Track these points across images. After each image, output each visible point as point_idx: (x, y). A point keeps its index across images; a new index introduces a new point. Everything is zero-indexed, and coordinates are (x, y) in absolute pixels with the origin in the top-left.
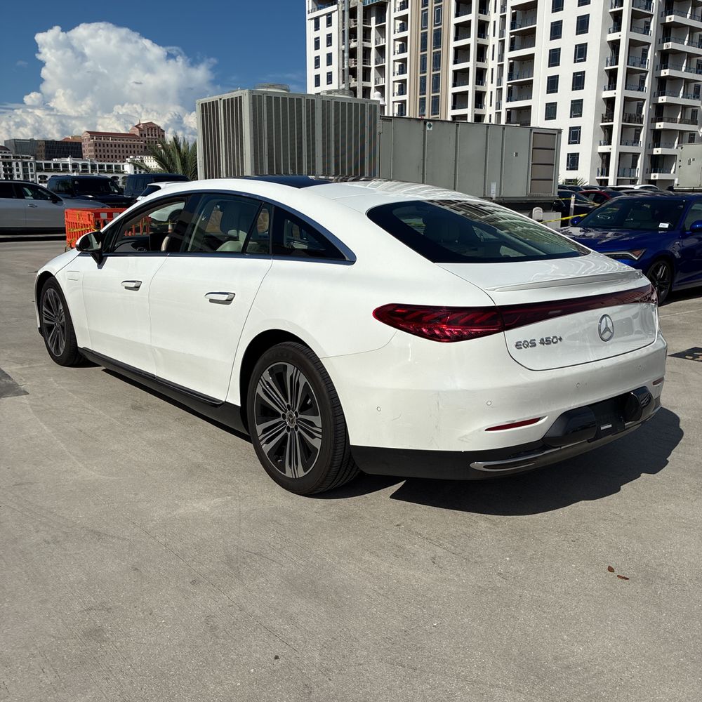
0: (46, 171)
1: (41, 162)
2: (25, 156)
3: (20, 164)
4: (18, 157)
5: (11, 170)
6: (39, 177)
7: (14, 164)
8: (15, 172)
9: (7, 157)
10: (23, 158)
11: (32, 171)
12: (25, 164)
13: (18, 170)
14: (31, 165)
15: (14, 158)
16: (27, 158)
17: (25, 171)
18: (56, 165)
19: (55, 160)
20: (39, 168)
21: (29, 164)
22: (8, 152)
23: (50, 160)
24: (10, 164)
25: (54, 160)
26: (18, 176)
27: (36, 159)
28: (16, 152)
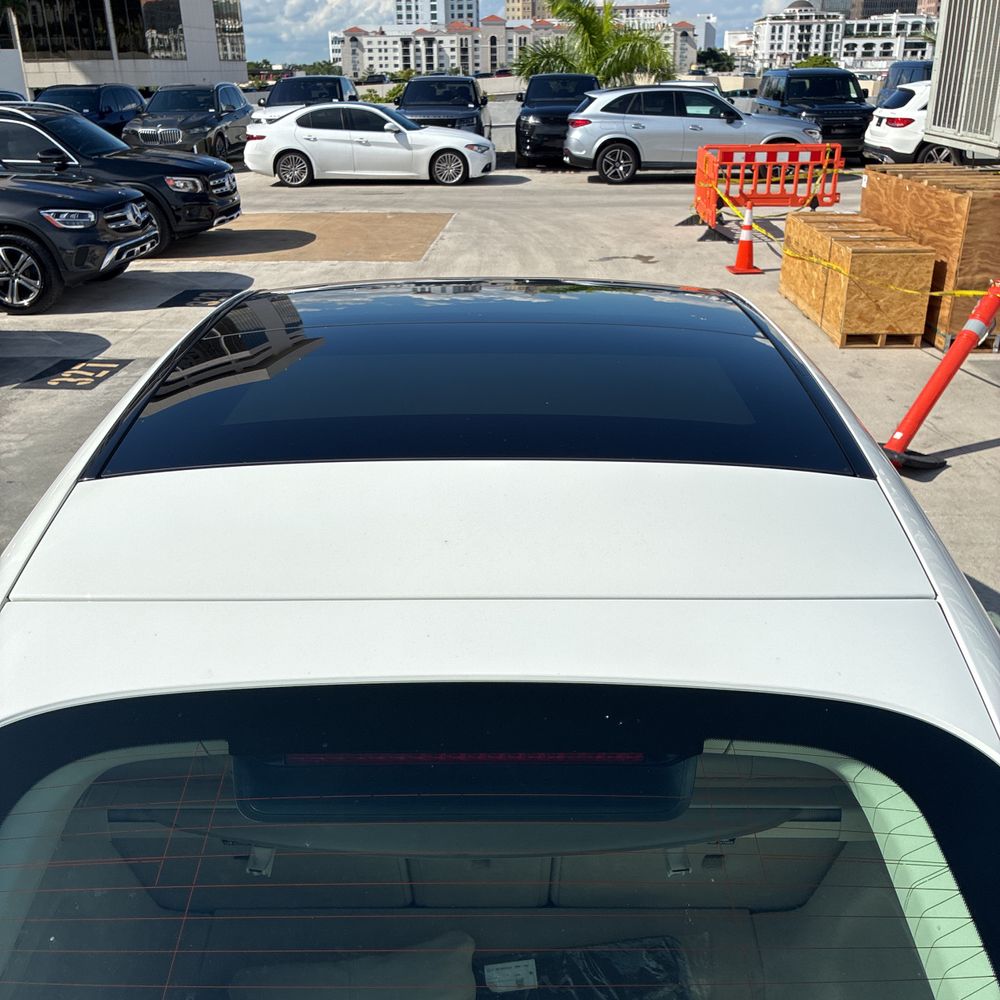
0: (858, 36)
1: (852, 22)
2: (831, 14)
3: (823, 27)
4: (822, 17)
5: (808, 37)
6: (847, 46)
7: (814, 28)
8: (813, 40)
9: (807, 17)
10: (829, 17)
11: (837, 37)
12: (829, 27)
13: (818, 37)
14: (838, 27)
15: (816, 17)
16: (834, 17)
17: (827, 38)
18: (874, 27)
19: (874, 19)
20: (848, 33)
21: (835, 27)
22: (809, 9)
23: (866, 18)
24: (809, 28)
25: (872, 17)
26: (817, 46)
27: (847, 18)
28: (823, 9)
